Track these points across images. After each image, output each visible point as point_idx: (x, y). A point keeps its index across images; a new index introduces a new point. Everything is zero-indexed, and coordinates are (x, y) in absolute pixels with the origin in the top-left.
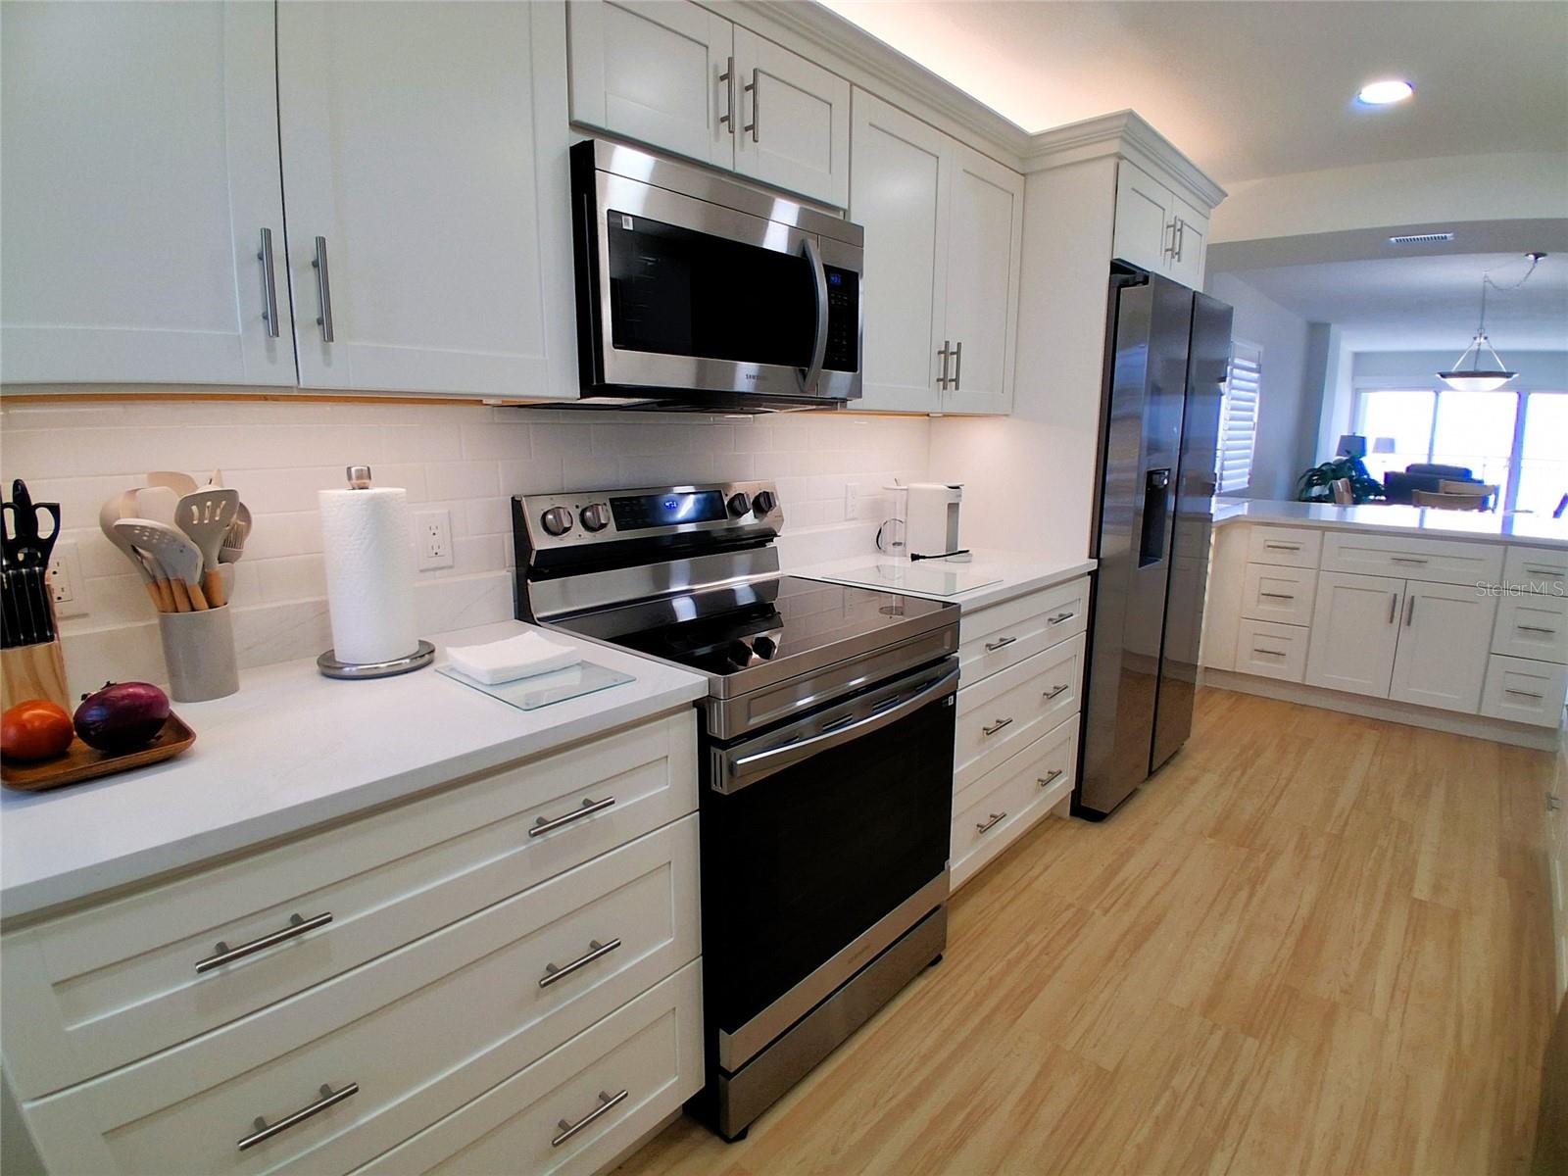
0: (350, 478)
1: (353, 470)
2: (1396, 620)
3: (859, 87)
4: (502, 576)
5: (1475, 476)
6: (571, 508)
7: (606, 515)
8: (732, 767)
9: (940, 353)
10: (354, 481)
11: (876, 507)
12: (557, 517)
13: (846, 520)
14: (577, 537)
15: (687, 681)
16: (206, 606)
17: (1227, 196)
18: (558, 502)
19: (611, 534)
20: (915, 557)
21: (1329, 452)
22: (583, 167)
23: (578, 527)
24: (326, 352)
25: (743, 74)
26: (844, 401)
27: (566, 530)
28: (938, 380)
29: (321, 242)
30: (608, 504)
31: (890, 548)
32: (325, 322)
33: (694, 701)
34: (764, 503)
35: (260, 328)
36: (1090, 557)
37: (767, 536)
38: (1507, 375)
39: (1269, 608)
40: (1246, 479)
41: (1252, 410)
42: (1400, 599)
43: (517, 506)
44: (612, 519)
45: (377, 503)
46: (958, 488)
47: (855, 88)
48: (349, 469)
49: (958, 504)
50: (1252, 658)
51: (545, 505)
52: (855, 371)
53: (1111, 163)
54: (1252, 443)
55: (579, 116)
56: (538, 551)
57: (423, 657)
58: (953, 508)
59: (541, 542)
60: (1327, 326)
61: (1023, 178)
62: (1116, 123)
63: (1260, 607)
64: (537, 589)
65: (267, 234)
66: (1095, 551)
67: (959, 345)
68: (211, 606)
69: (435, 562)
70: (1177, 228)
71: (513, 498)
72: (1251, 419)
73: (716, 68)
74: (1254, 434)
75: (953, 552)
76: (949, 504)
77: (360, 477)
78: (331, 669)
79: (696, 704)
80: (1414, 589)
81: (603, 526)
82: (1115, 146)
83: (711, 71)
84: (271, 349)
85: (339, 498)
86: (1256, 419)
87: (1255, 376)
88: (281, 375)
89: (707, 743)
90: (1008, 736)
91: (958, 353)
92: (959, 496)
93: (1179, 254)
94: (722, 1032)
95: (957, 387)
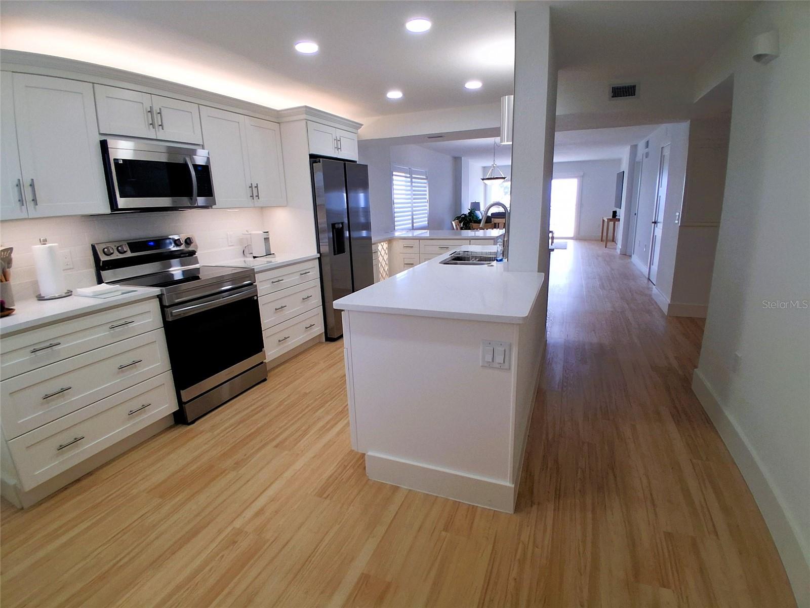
0: (40, 241)
1: (42, 239)
3: (202, 105)
4: (92, 271)
6: (113, 247)
7: (126, 248)
8: (171, 313)
9: (250, 187)
10: (42, 243)
11: (241, 241)
12: (108, 250)
13: (229, 246)
14: (117, 256)
15: (156, 291)
16: (4, 280)
17: (362, 125)
18: (108, 245)
19: (129, 254)
20: (254, 257)
22: (104, 145)
23: (116, 252)
24: (35, 208)
25: (156, 109)
26: (211, 206)
27: (112, 253)
28: (251, 196)
29: (32, 180)
30: (127, 246)
31: (248, 255)
32: (34, 200)
33: (157, 295)
34: (188, 242)
35: (18, 203)
36: (318, 253)
37: (193, 253)
40: (427, 222)
43: (93, 247)
44: (128, 249)
45: (50, 248)
46: (267, 232)
47: (200, 106)
48: (40, 240)
49: (268, 238)
51: (104, 246)
52: (212, 196)
53: (304, 122)
54: (427, 208)
55: (102, 132)
56: (103, 261)
57: (69, 294)
58: (267, 240)
59: (103, 258)
60: (461, 157)
61: (278, 124)
62: (302, 109)
64: (104, 273)
65: (19, 180)
66: (319, 251)
67: (257, 184)
68: (6, 281)
69: (68, 267)
70: (338, 140)
71: (92, 245)
73: (146, 110)
75: (269, 254)
76: (265, 238)
77: (44, 241)
78: (41, 298)
79: (158, 296)
81: (125, 252)
82: (304, 116)
83: (145, 110)
84: (21, 209)
85: (38, 249)
86: (428, 198)
87: (425, 181)
88: (24, 215)
89: (163, 308)
90: (287, 312)
91: (257, 187)
92: (268, 235)
93: (340, 149)
94: (181, 391)
95: (259, 198)
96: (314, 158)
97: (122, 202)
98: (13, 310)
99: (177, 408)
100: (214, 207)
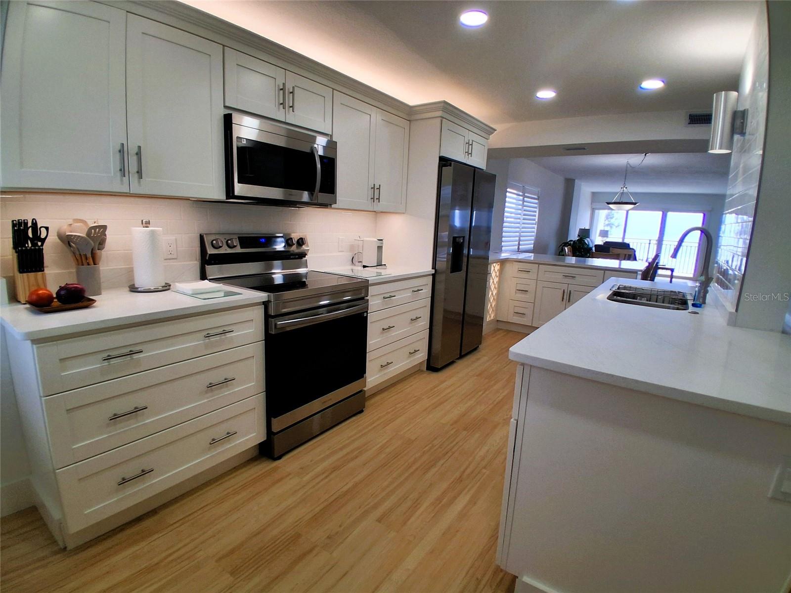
0: (142, 223)
1: (144, 221)
2: (565, 300)
3: (336, 90)
4: (196, 264)
5: (631, 247)
6: (222, 240)
7: (236, 242)
8: (276, 325)
9: (372, 188)
10: (144, 225)
11: (352, 247)
12: (217, 242)
13: (339, 252)
14: (225, 250)
15: (262, 296)
16: (92, 263)
17: (496, 130)
18: (217, 237)
19: (238, 250)
20: (364, 267)
21: (574, 236)
22: (228, 121)
23: (225, 246)
24: (139, 182)
25: (289, 87)
26: (331, 205)
27: (221, 247)
28: (371, 199)
29: (139, 147)
30: (237, 239)
31: (357, 263)
32: (139, 172)
34: (301, 242)
35: (119, 174)
36: (433, 269)
37: (303, 255)
38: (635, 204)
39: (520, 296)
40: (532, 246)
41: (535, 216)
42: (566, 291)
43: (202, 238)
44: (239, 245)
45: (153, 232)
46: (382, 240)
47: (334, 91)
48: (142, 221)
49: (382, 247)
50: (514, 316)
51: (213, 237)
52: (334, 193)
53: (439, 120)
54: (535, 230)
55: (227, 104)
56: (210, 254)
57: (167, 287)
58: (380, 248)
59: (211, 251)
60: (575, 180)
61: (409, 122)
62: (440, 105)
63: (516, 295)
64: (209, 268)
65: (123, 144)
66: (434, 267)
67: (380, 185)
68: (95, 264)
69: (170, 257)
70: (469, 144)
71: (200, 235)
72: (534, 220)
73: (278, 86)
74: (536, 226)
75: (379, 264)
76: (378, 247)
77: (146, 223)
78: (134, 289)
79: (264, 303)
80: (571, 288)
81: (235, 246)
82: (439, 113)
83: (277, 87)
84: (122, 180)
85: (139, 232)
86: (537, 220)
87: (537, 201)
88: (125, 189)
89: (267, 317)
90: (394, 333)
91: (379, 189)
92: (382, 243)
93: (471, 154)
94: (272, 419)
95: (379, 202)
96: (444, 162)
97: (239, 189)
98: (93, 301)
99: (265, 439)
100: (333, 206)
